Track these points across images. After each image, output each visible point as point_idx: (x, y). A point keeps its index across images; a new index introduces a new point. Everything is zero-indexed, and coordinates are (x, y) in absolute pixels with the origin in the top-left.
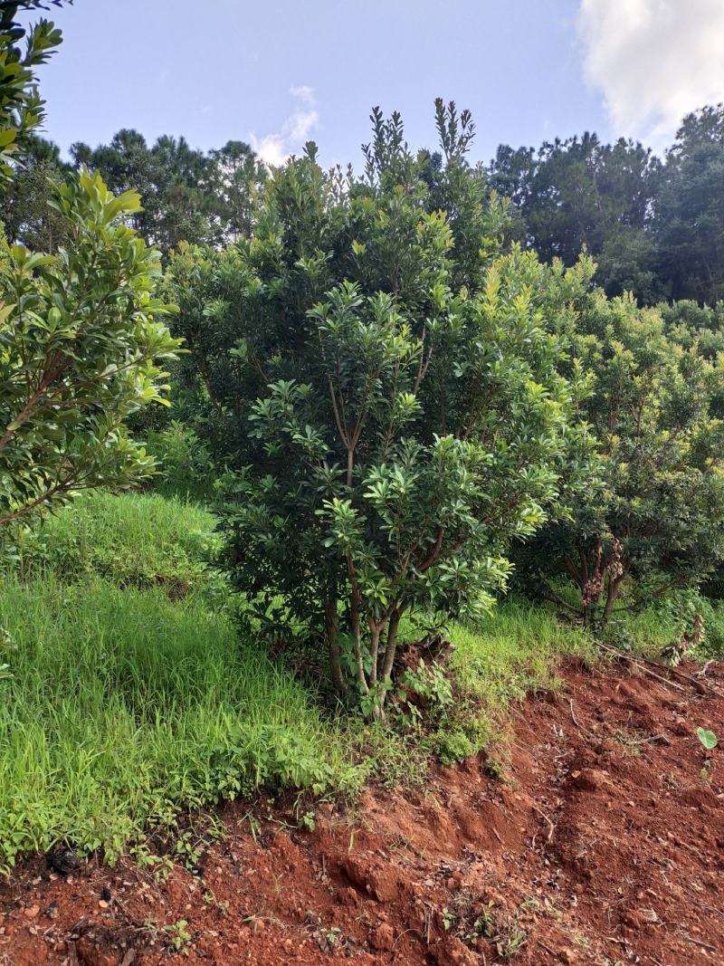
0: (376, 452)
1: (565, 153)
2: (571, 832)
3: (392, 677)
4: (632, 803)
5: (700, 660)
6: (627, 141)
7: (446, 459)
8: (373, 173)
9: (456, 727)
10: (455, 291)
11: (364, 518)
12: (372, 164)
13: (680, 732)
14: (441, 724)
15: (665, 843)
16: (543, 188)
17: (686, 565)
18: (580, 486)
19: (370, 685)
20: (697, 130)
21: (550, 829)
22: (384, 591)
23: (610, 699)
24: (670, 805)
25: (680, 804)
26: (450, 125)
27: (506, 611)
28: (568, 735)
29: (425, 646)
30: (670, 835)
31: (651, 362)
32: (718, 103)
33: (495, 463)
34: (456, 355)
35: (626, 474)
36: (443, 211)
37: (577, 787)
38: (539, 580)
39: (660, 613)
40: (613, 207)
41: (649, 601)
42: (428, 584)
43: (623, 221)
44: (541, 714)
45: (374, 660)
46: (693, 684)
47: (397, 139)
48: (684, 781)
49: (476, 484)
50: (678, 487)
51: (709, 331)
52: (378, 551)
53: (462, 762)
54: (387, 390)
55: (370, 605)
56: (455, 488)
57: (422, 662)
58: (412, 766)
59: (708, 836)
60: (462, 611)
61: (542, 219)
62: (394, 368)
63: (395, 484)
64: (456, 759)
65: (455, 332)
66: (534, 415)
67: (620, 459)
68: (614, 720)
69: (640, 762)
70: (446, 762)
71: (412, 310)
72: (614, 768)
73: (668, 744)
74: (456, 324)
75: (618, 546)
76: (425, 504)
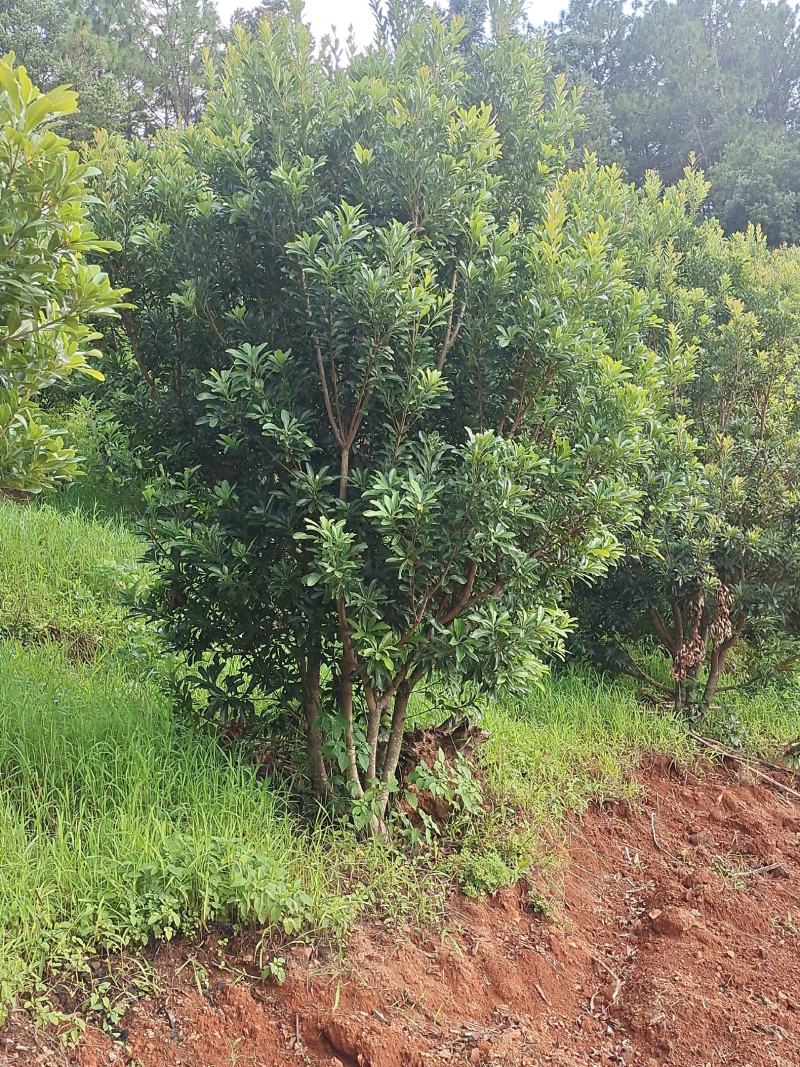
0: (382, 451)
2: (644, 989)
3: (397, 775)
4: (731, 953)
7: (483, 465)
9: (488, 845)
10: (502, 222)
11: (363, 547)
12: (383, 29)
14: (466, 842)
15: (774, 1006)
16: (637, 59)
18: (673, 507)
19: (365, 786)
21: (615, 987)
22: (389, 651)
23: (708, 814)
24: (785, 957)
27: (564, 688)
28: (646, 862)
29: (445, 733)
30: (781, 995)
33: (553, 471)
34: (500, 314)
35: (741, 493)
36: (487, 104)
37: (656, 929)
38: (612, 645)
39: (786, 696)
40: (741, 91)
41: (769, 676)
42: (453, 642)
43: (755, 114)
44: (609, 832)
45: (372, 750)
49: (524, 503)
53: (494, 894)
54: (400, 364)
55: (368, 671)
56: (494, 507)
57: (441, 754)
58: (424, 897)
60: (500, 681)
62: (411, 332)
63: (409, 499)
64: (487, 891)
65: (500, 282)
66: (609, 404)
67: (733, 470)
68: (713, 842)
69: (746, 899)
70: (472, 893)
71: (438, 248)
72: (710, 906)
73: (786, 876)
74: (503, 269)
75: (727, 597)
76: (452, 529)
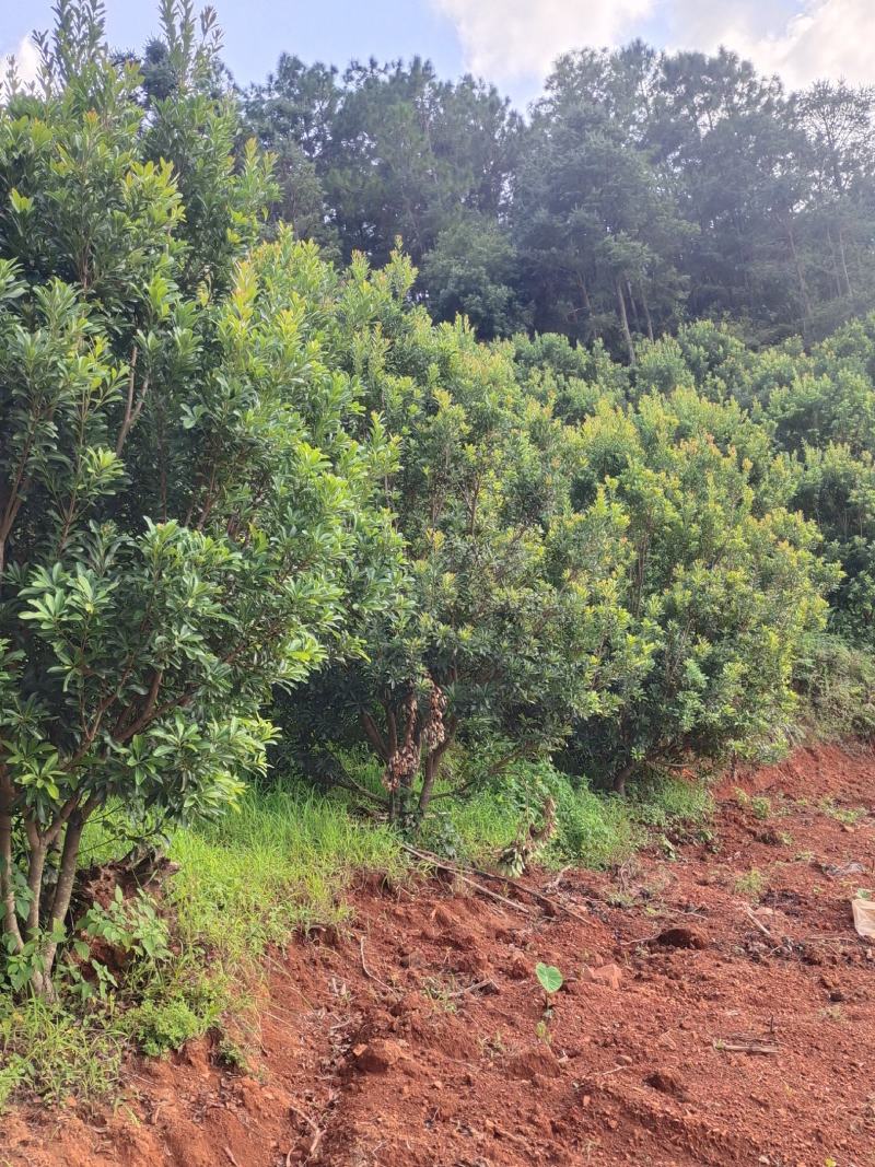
0: (45, 543)
1: (384, 83)
2: (345, 1137)
3: (67, 922)
4: (439, 1084)
5: (554, 865)
6: (475, 79)
7: (165, 560)
8: (51, 81)
9: (173, 993)
10: (187, 291)
11: (20, 655)
12: (49, 66)
13: (517, 973)
14: (147, 992)
15: (480, 1136)
16: (351, 134)
17: (534, 726)
18: (378, 605)
19: (26, 938)
20: (574, 80)
21: (314, 1138)
22: (55, 776)
23: (420, 932)
24: (493, 1081)
25: (507, 1078)
26: (183, 26)
27: (270, 806)
28: (353, 993)
29: (127, 868)
30: (489, 1124)
31: (491, 423)
32: (602, 47)
33: (247, 567)
34: (187, 392)
35: (452, 590)
36: (167, 161)
37: (361, 1067)
38: (323, 755)
39: (500, 799)
40: (454, 179)
41: (483, 779)
42: (131, 762)
43: (469, 204)
44: (315, 963)
45: (34, 894)
46: (540, 902)
47: (95, 34)
48: (516, 1043)
49: (215, 601)
50: (524, 611)
51: (582, 382)
52: (46, 708)
53: (180, 1049)
54: (67, 442)
55: (28, 801)
56: (177, 605)
57: (118, 892)
58: (96, 1062)
59: (542, 1119)
60: (187, 804)
61: (347, 184)
62: (80, 406)
63: (77, 598)
64: (171, 1046)
65: (184, 357)
66: (308, 495)
67: (445, 566)
68: (424, 963)
69: (455, 1022)
70: (153, 1051)
71: (114, 314)
72: (417, 1034)
73: (497, 992)
74: (187, 343)
75: (440, 699)
76: (129, 630)
